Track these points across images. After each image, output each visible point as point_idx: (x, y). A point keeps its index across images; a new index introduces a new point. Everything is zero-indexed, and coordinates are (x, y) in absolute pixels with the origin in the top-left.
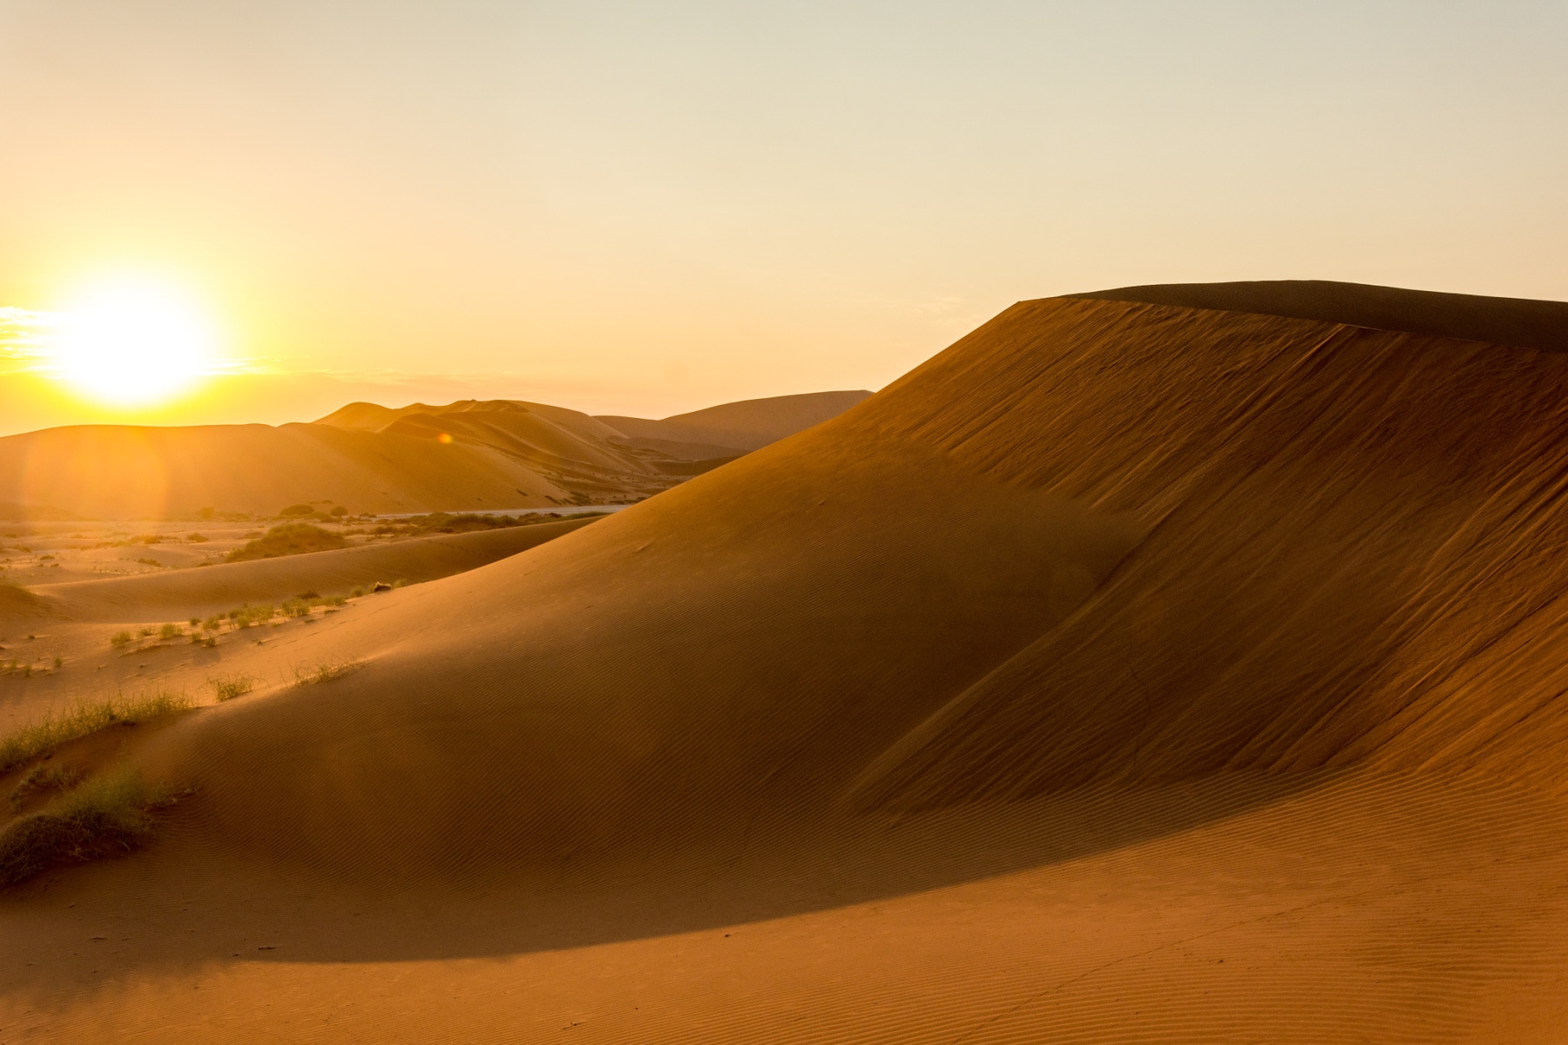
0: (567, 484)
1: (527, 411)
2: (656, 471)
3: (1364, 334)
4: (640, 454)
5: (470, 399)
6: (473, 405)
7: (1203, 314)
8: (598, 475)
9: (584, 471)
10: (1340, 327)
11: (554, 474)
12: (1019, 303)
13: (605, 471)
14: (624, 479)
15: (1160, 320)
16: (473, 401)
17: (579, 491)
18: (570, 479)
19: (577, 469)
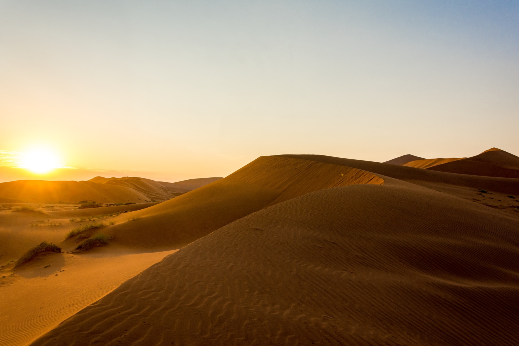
0: (150, 197)
1: (141, 180)
2: (172, 195)
3: (316, 162)
4: (168, 191)
5: (127, 176)
6: (128, 178)
7: (292, 159)
8: (158, 195)
9: (154, 194)
10: (313, 161)
11: (147, 195)
12: (260, 157)
13: (159, 194)
14: (164, 197)
15: (285, 160)
16: (128, 177)
17: (153, 199)
18: (151, 196)
19: (153, 194)
